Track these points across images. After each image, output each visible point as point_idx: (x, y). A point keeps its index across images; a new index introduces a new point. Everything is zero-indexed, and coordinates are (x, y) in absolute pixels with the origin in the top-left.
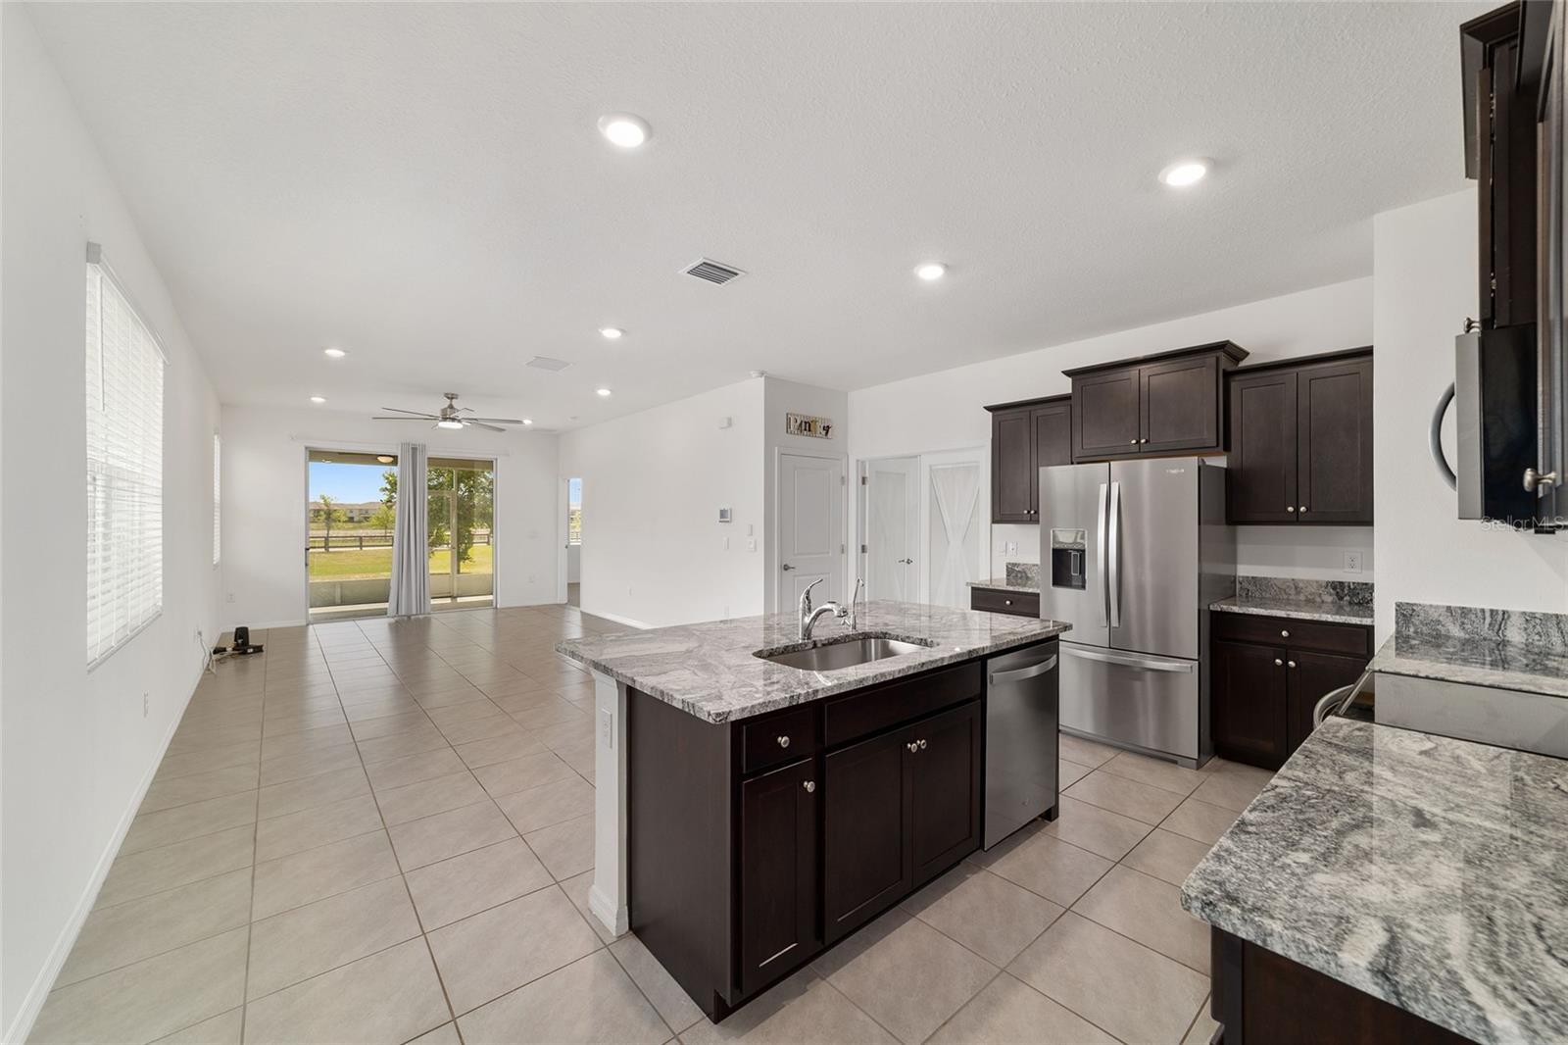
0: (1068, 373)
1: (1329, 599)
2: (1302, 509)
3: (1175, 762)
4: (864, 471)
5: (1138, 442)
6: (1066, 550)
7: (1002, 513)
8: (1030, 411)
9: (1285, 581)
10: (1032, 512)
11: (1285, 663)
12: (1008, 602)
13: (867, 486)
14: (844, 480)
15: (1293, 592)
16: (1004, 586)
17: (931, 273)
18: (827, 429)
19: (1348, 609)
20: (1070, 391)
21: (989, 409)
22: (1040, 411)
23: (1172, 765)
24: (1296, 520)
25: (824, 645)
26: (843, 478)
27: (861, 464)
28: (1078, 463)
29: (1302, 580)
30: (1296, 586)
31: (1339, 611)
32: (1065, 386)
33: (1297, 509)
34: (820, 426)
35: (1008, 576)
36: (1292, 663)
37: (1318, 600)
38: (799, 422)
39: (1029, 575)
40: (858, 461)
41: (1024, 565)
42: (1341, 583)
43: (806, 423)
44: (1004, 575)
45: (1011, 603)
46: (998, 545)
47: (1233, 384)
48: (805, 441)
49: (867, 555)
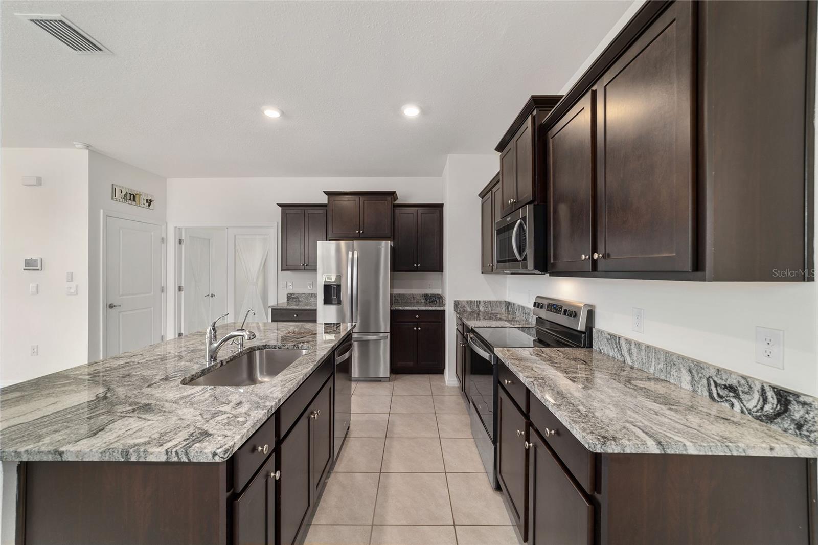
0: (326, 193)
1: (423, 301)
2: (419, 265)
3: (380, 381)
4: (180, 234)
5: (359, 232)
6: (330, 285)
7: (286, 266)
8: (304, 210)
9: (410, 295)
10: (305, 265)
11: (417, 328)
12: (295, 316)
13: (183, 246)
14: (163, 240)
15: (412, 299)
16: (285, 306)
17: (272, 114)
18: (149, 202)
19: (428, 304)
20: (327, 203)
21: (280, 205)
22: (310, 211)
23: (379, 383)
24: (417, 270)
25: (227, 362)
26: (162, 239)
27: (178, 230)
28: (329, 240)
29: (415, 294)
30: (413, 297)
31: (426, 305)
32: (324, 200)
33: (417, 265)
34: (144, 198)
35: (288, 300)
36: (419, 328)
37: (420, 302)
38: (124, 193)
39: (300, 299)
40: (176, 227)
41: (297, 294)
42: (427, 294)
43: (131, 194)
44: (286, 300)
45: (297, 315)
46: (282, 284)
47: (396, 211)
48: (128, 208)
49: (183, 293)
